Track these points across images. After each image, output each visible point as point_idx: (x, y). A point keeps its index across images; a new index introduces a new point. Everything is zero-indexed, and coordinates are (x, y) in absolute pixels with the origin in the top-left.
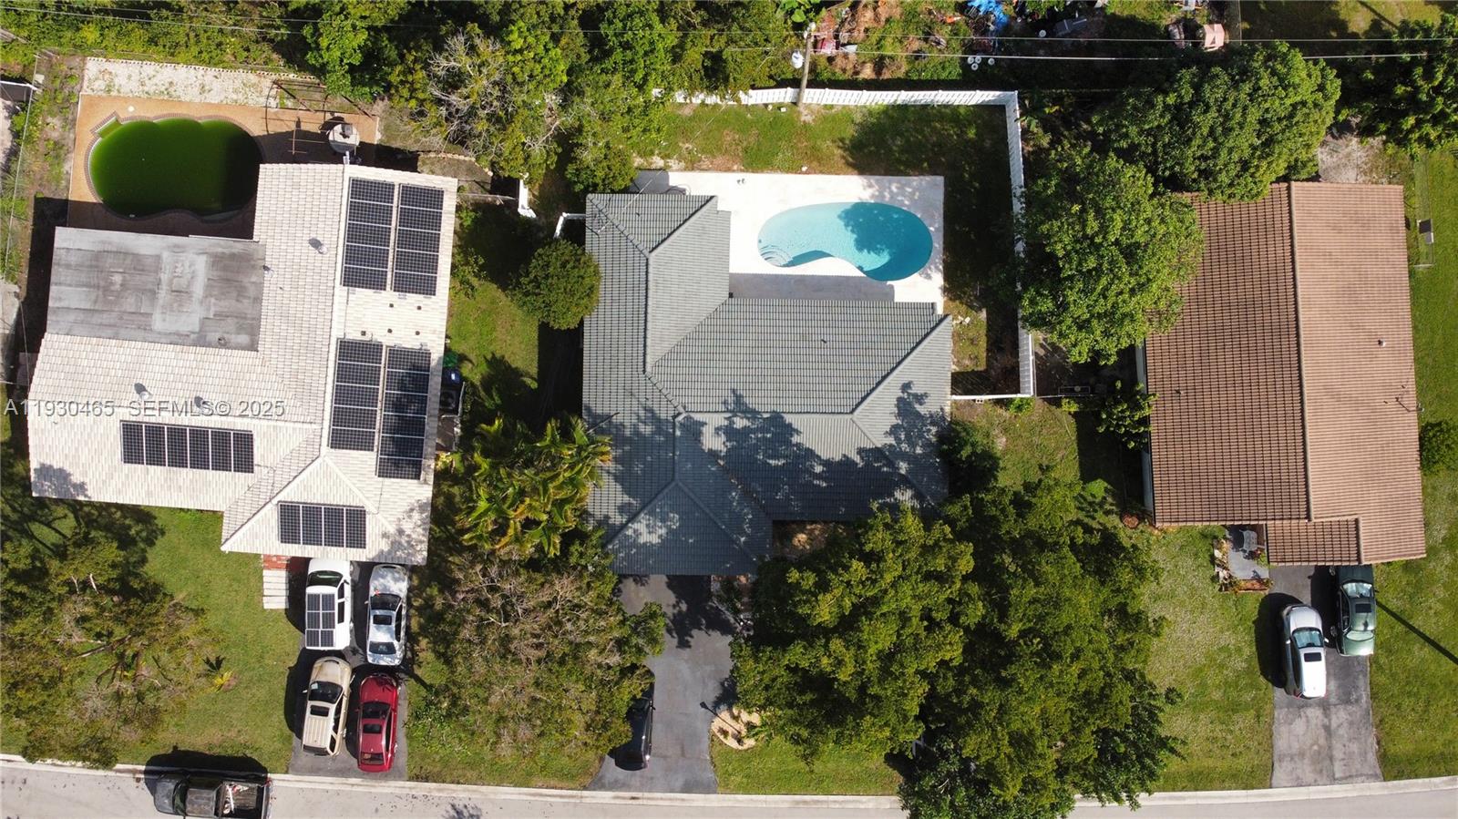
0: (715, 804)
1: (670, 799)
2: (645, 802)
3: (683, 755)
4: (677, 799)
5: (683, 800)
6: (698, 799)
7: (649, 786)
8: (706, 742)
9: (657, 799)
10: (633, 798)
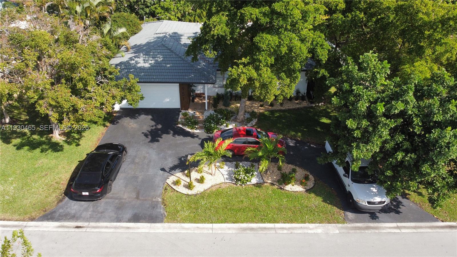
0: (161, 231)
1: (115, 228)
2: (88, 230)
3: (137, 198)
4: (122, 227)
5: (128, 228)
6: (143, 227)
7: (98, 217)
8: (161, 190)
9: (102, 227)
10: (77, 227)
